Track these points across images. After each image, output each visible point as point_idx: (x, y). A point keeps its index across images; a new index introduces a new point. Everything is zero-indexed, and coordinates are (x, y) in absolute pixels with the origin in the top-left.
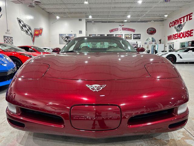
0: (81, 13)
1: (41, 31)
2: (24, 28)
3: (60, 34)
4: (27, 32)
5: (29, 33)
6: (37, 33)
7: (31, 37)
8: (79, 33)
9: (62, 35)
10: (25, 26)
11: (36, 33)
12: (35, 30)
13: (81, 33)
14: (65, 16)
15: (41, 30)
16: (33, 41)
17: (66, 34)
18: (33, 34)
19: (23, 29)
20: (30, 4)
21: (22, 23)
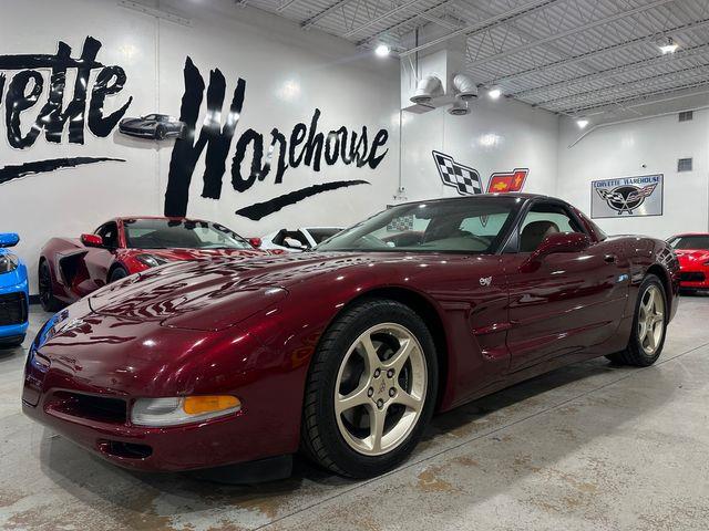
0: (681, 89)
1: (518, 180)
2: (452, 177)
3: (594, 183)
4: (462, 188)
5: (470, 189)
6: (500, 186)
8: (679, 171)
9: (602, 183)
10: (458, 171)
12: (495, 179)
13: (690, 169)
14: (612, 116)
15: (522, 174)
17: (617, 181)
18: (485, 190)
19: (448, 180)
20: (456, 104)
21: (447, 162)
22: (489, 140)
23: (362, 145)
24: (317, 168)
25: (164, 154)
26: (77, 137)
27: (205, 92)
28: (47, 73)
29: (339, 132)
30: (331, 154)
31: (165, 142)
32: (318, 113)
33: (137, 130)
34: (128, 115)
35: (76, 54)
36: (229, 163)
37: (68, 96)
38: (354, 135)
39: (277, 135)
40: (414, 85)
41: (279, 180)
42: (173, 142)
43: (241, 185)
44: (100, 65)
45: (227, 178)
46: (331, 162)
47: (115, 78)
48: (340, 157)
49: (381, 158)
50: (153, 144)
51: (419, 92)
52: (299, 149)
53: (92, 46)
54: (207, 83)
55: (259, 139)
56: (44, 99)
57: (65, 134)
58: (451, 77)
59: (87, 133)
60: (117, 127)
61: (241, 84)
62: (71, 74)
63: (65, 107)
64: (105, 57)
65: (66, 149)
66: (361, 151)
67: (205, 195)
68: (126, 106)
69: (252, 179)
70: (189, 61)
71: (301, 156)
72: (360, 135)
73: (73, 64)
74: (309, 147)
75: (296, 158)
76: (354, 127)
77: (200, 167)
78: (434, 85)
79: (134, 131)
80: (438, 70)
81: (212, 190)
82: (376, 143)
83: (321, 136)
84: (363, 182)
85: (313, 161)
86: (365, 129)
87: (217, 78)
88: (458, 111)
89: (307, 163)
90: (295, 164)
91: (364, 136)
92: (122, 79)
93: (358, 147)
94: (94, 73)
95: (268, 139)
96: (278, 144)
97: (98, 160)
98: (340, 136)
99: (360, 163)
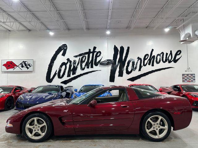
23: (170, 56)
25: (109, 68)
26: (92, 67)
27: (119, 52)
28: (87, 56)
29: (161, 54)
31: (109, 65)
32: (153, 50)
33: (103, 64)
34: (102, 61)
38: (167, 54)
41: (140, 70)
42: (111, 65)
44: (96, 52)
45: (125, 71)
50: (107, 66)
57: (90, 66)
60: (99, 64)
61: (128, 48)
62: (91, 55)
64: (97, 50)
65: (90, 69)
68: (101, 59)
70: (115, 46)
73: (91, 52)
75: (145, 63)
76: (167, 51)
79: (102, 64)
83: (154, 56)
86: (171, 51)
89: (149, 64)
90: (145, 65)
91: (171, 53)
94: (95, 54)
95: (136, 60)
96: (139, 61)
97: (96, 71)
98: (161, 55)
99: (170, 62)
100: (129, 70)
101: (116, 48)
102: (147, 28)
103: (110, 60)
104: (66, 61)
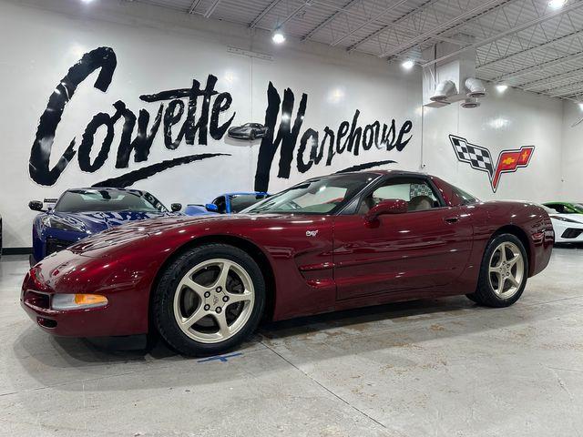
1: (524, 156)
2: (466, 155)
4: (475, 163)
5: (481, 164)
6: (509, 161)
7: (486, 175)
10: (471, 150)
11: (505, 161)
12: (504, 155)
15: (529, 151)
16: (495, 184)
18: (495, 165)
19: (462, 156)
20: (468, 100)
21: (462, 144)
22: (499, 123)
23: (391, 133)
24: (356, 153)
25: (255, 148)
26: (203, 141)
27: (281, 105)
28: (186, 101)
29: (374, 125)
30: (367, 142)
31: (256, 141)
32: (358, 112)
33: (238, 135)
34: (233, 124)
35: (203, 87)
36: (295, 153)
37: (198, 115)
38: (385, 127)
39: (328, 131)
40: (434, 87)
41: (329, 163)
42: (260, 141)
43: (303, 168)
44: (216, 93)
45: (294, 163)
46: (367, 148)
47: (225, 100)
48: (374, 144)
49: (406, 142)
50: (248, 143)
51: (437, 93)
52: (343, 140)
53: (212, 80)
54: (282, 99)
55: (316, 135)
56: (184, 117)
57: (197, 138)
58: (463, 81)
59: (209, 137)
60: (227, 132)
61: (305, 97)
62: (200, 100)
63: (196, 122)
64: (219, 88)
65: (197, 149)
66: (390, 138)
67: (279, 176)
68: (232, 119)
69: (310, 164)
70: (270, 83)
71: (345, 146)
72: (389, 126)
73: (201, 93)
74: (351, 138)
75: (341, 146)
76: (385, 121)
77: (277, 157)
78: (449, 87)
79: (237, 135)
80: (452, 75)
81: (284, 173)
82: (402, 132)
83: (360, 129)
84: (391, 162)
85: (353, 148)
86: (393, 121)
87: (289, 94)
88: (469, 105)
89: (349, 150)
90: (340, 151)
91: (393, 127)
92: (230, 100)
93: (388, 135)
94: (213, 98)
95: (322, 135)
96: (329, 137)
97: (215, 155)
98: (374, 128)
99: (390, 148)
100: (306, 160)
101: (272, 92)
102: (348, 49)
103: (258, 126)
104: (112, 112)
